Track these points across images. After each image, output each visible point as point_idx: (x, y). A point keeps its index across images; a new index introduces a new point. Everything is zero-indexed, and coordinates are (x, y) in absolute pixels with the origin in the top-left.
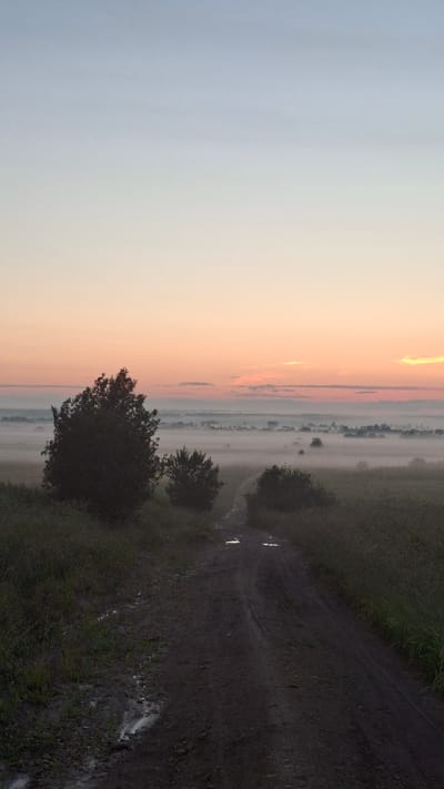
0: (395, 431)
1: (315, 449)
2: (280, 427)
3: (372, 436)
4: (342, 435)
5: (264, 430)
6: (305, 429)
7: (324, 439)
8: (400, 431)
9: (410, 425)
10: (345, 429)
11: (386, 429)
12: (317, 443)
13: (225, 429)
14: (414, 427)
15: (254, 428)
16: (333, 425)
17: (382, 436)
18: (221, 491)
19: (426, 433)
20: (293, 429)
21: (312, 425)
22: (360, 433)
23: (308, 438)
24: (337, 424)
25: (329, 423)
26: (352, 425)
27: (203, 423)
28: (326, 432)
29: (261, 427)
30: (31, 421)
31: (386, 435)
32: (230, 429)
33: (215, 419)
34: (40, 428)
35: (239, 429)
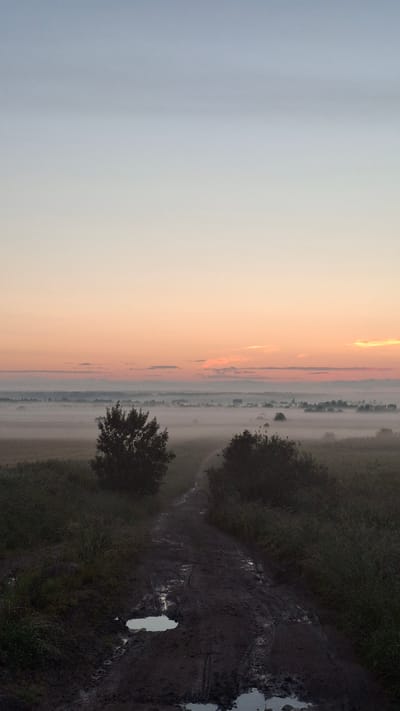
0: (351, 406)
1: (279, 423)
2: (244, 404)
3: (331, 410)
4: (303, 410)
5: (230, 406)
6: (268, 406)
7: (287, 413)
8: (356, 406)
9: (364, 402)
10: (305, 405)
11: (342, 405)
12: (280, 417)
13: (194, 406)
14: (367, 402)
15: (220, 405)
16: (293, 402)
17: (340, 411)
18: (171, 466)
19: (379, 409)
20: (256, 406)
21: (273, 402)
22: (320, 408)
23: (271, 413)
24: (297, 400)
25: (290, 401)
26: (311, 402)
27: (173, 402)
28: (287, 407)
29: (227, 404)
30: (16, 401)
31: (345, 410)
32: (198, 406)
33: (185, 398)
34: (21, 407)
35: (208, 405)
